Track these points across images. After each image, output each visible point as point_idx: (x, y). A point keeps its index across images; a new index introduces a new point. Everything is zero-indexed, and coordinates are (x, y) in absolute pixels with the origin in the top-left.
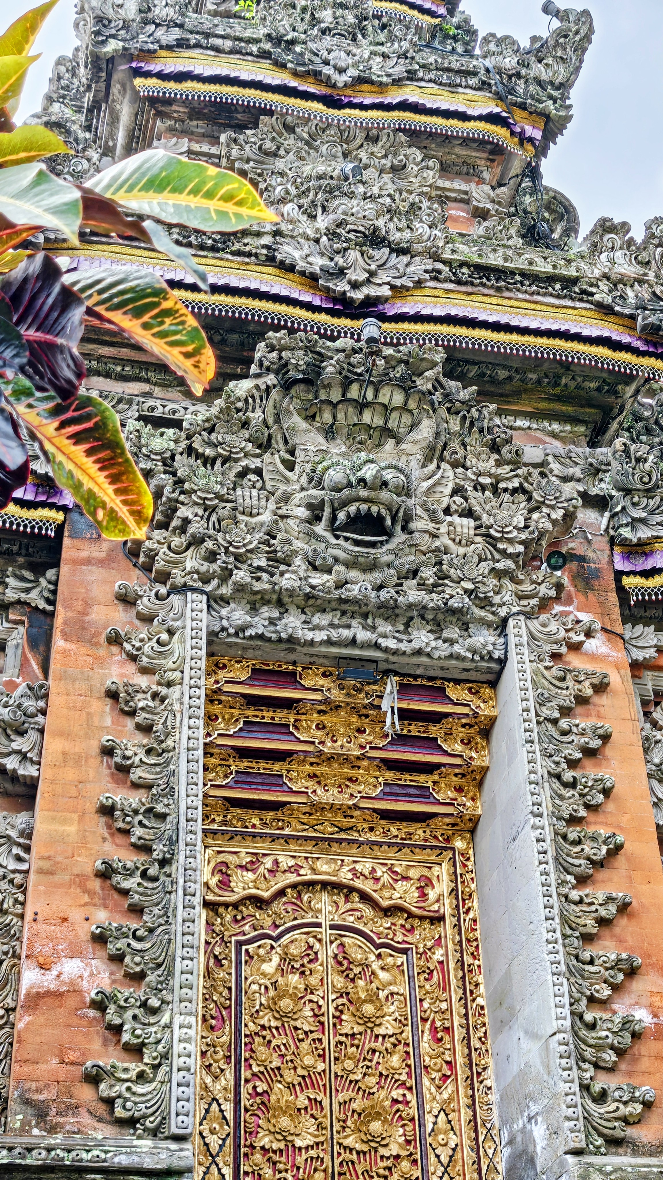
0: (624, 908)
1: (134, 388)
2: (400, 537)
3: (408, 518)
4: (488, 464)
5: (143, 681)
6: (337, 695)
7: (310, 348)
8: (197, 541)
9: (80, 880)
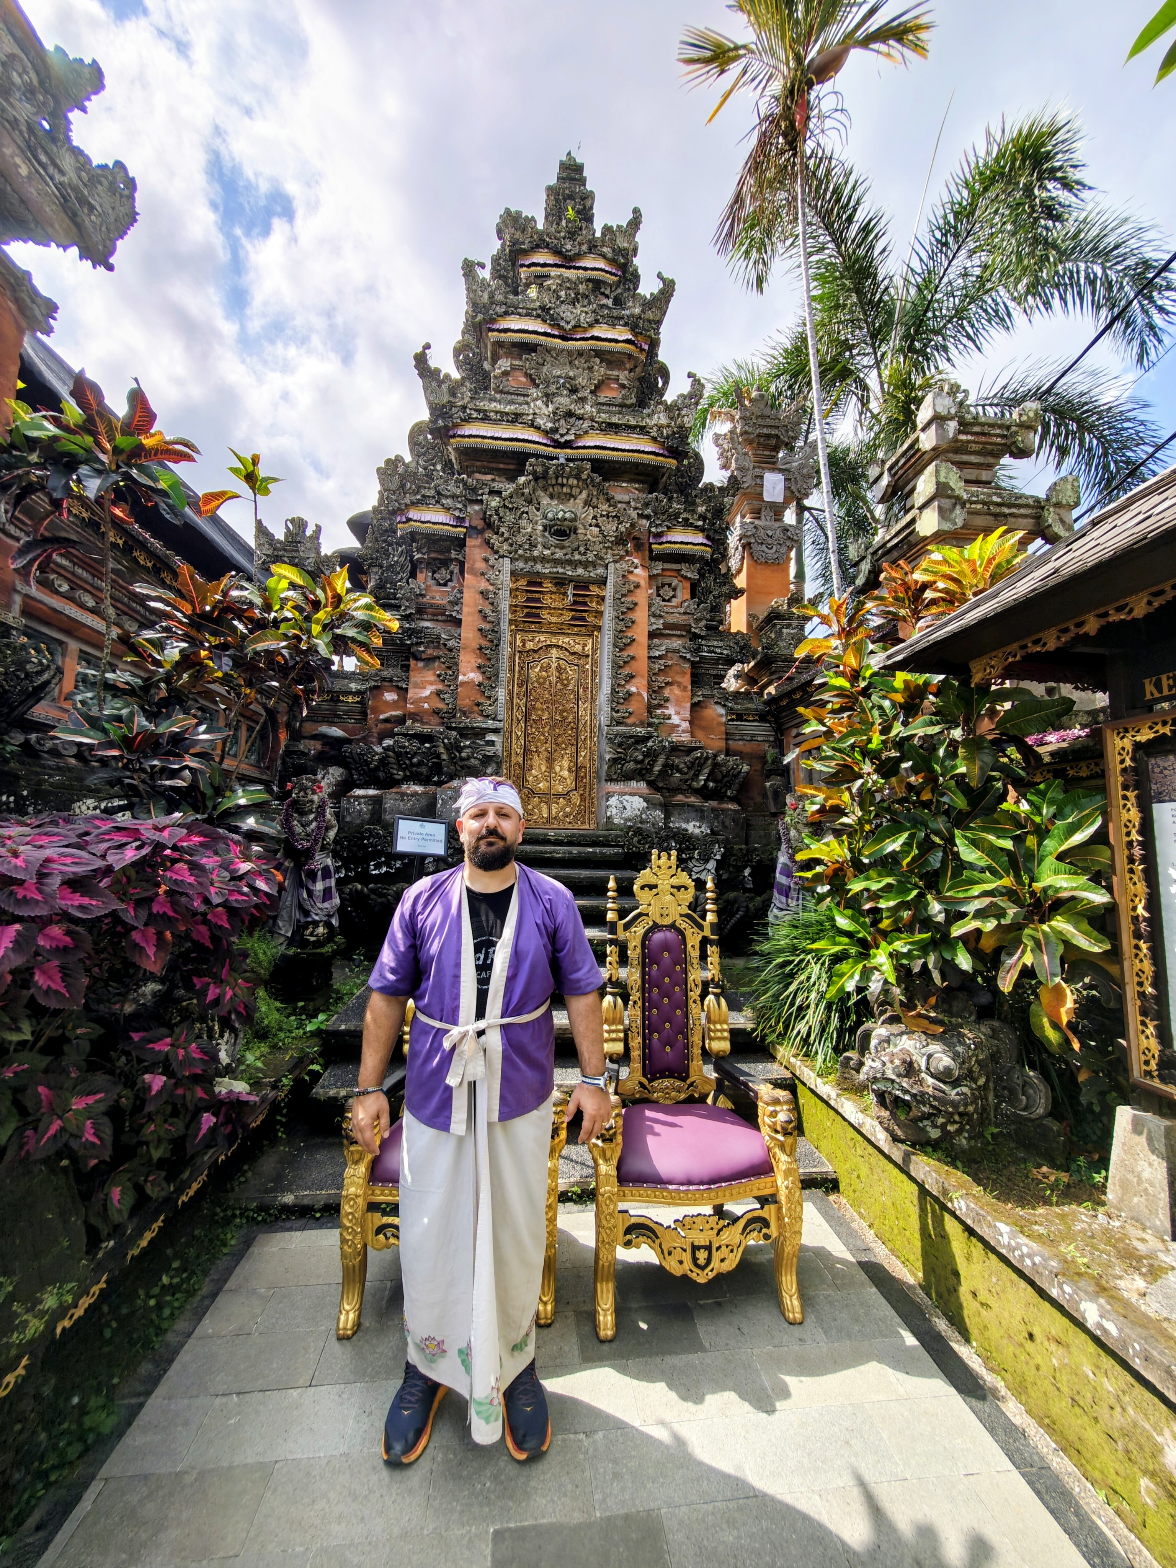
0: (633, 658)
1: (489, 477)
2: (573, 536)
3: (576, 529)
4: (605, 507)
5: (491, 588)
6: (554, 589)
7: (544, 465)
8: (506, 540)
9: (473, 651)
